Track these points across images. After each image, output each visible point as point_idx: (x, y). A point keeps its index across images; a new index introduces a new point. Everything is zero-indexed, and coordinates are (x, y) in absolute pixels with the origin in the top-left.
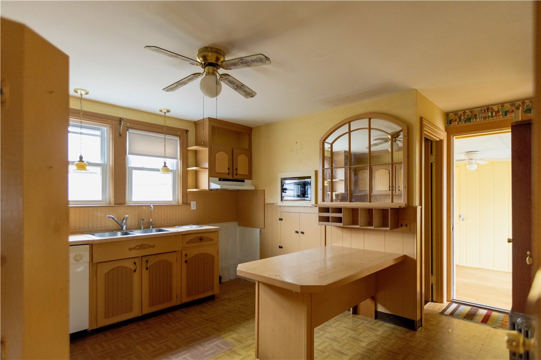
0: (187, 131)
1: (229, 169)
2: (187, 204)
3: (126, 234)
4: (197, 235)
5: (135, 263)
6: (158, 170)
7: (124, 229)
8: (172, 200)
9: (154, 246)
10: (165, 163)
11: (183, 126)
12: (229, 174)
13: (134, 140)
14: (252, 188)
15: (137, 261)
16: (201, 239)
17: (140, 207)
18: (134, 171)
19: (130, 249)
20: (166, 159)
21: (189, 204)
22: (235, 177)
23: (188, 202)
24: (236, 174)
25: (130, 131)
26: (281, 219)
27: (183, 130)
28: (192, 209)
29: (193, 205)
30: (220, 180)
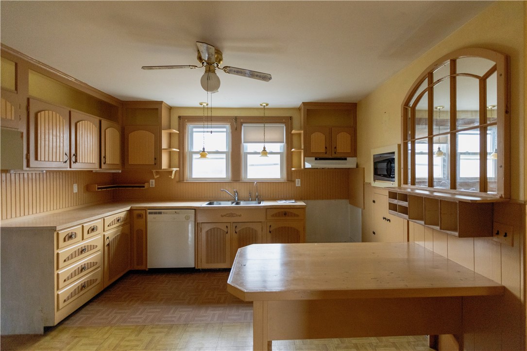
0: (291, 118)
1: (326, 148)
2: (291, 181)
3: (237, 203)
4: (282, 210)
5: (227, 227)
6: (258, 153)
7: (236, 199)
8: (280, 177)
9: (240, 216)
10: (264, 148)
11: (288, 114)
12: (326, 153)
13: (248, 132)
14: (354, 166)
15: (228, 225)
16: (285, 214)
17: (251, 183)
18: (248, 156)
19: (222, 216)
20: (266, 144)
21: (294, 181)
22: (334, 156)
23: (293, 180)
24: (335, 153)
25: (244, 125)
26: (374, 202)
27: (287, 117)
28: (297, 185)
29: (298, 183)
30: (316, 159)
